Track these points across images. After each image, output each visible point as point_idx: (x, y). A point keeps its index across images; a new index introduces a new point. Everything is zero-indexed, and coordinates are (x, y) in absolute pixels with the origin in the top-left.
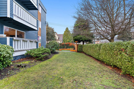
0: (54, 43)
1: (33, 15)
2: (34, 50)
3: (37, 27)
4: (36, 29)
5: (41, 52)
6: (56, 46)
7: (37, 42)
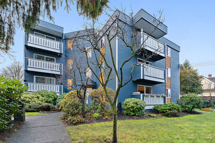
0: (191, 98)
1: (159, 67)
2: (161, 105)
3: (165, 79)
4: (163, 81)
5: (167, 108)
6: (194, 102)
7: (164, 97)
